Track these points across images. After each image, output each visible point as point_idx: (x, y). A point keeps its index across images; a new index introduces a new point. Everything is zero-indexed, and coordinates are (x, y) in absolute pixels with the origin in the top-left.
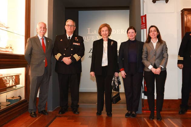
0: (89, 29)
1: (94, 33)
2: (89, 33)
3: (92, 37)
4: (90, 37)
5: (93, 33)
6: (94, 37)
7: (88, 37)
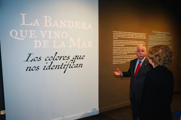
0: (23, 15)
1: (34, 25)
2: (24, 24)
3: (31, 31)
4: (26, 31)
5: (31, 24)
6: (35, 31)
7: (21, 31)
